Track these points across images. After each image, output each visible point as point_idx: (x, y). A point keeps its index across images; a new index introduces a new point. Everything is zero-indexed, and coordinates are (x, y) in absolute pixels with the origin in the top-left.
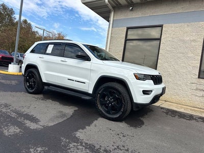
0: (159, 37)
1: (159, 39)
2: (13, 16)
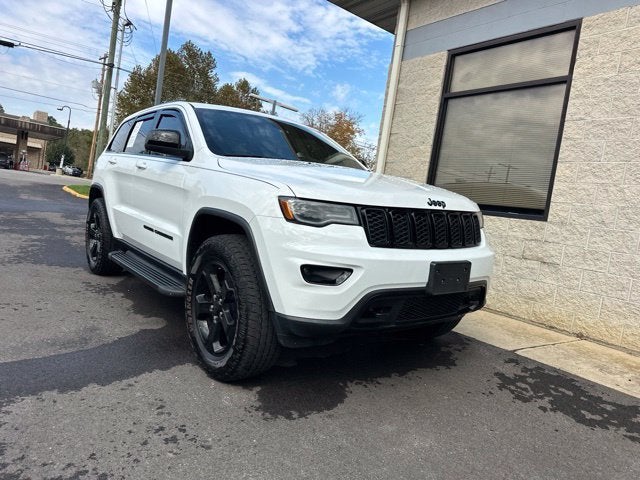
0: (566, 73)
1: (566, 81)
2: (211, 74)
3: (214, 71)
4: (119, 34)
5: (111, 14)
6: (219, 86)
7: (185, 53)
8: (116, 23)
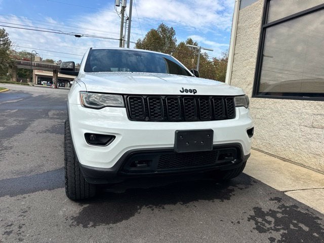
2: (173, 38)
3: (175, 37)
4: (124, 24)
5: (121, 15)
6: (177, 43)
7: (160, 29)
8: (123, 19)
